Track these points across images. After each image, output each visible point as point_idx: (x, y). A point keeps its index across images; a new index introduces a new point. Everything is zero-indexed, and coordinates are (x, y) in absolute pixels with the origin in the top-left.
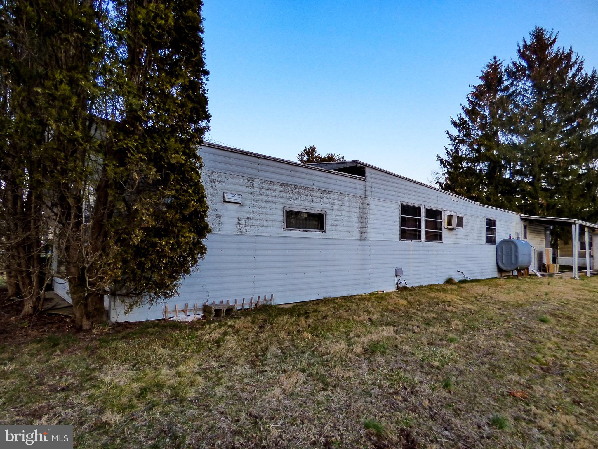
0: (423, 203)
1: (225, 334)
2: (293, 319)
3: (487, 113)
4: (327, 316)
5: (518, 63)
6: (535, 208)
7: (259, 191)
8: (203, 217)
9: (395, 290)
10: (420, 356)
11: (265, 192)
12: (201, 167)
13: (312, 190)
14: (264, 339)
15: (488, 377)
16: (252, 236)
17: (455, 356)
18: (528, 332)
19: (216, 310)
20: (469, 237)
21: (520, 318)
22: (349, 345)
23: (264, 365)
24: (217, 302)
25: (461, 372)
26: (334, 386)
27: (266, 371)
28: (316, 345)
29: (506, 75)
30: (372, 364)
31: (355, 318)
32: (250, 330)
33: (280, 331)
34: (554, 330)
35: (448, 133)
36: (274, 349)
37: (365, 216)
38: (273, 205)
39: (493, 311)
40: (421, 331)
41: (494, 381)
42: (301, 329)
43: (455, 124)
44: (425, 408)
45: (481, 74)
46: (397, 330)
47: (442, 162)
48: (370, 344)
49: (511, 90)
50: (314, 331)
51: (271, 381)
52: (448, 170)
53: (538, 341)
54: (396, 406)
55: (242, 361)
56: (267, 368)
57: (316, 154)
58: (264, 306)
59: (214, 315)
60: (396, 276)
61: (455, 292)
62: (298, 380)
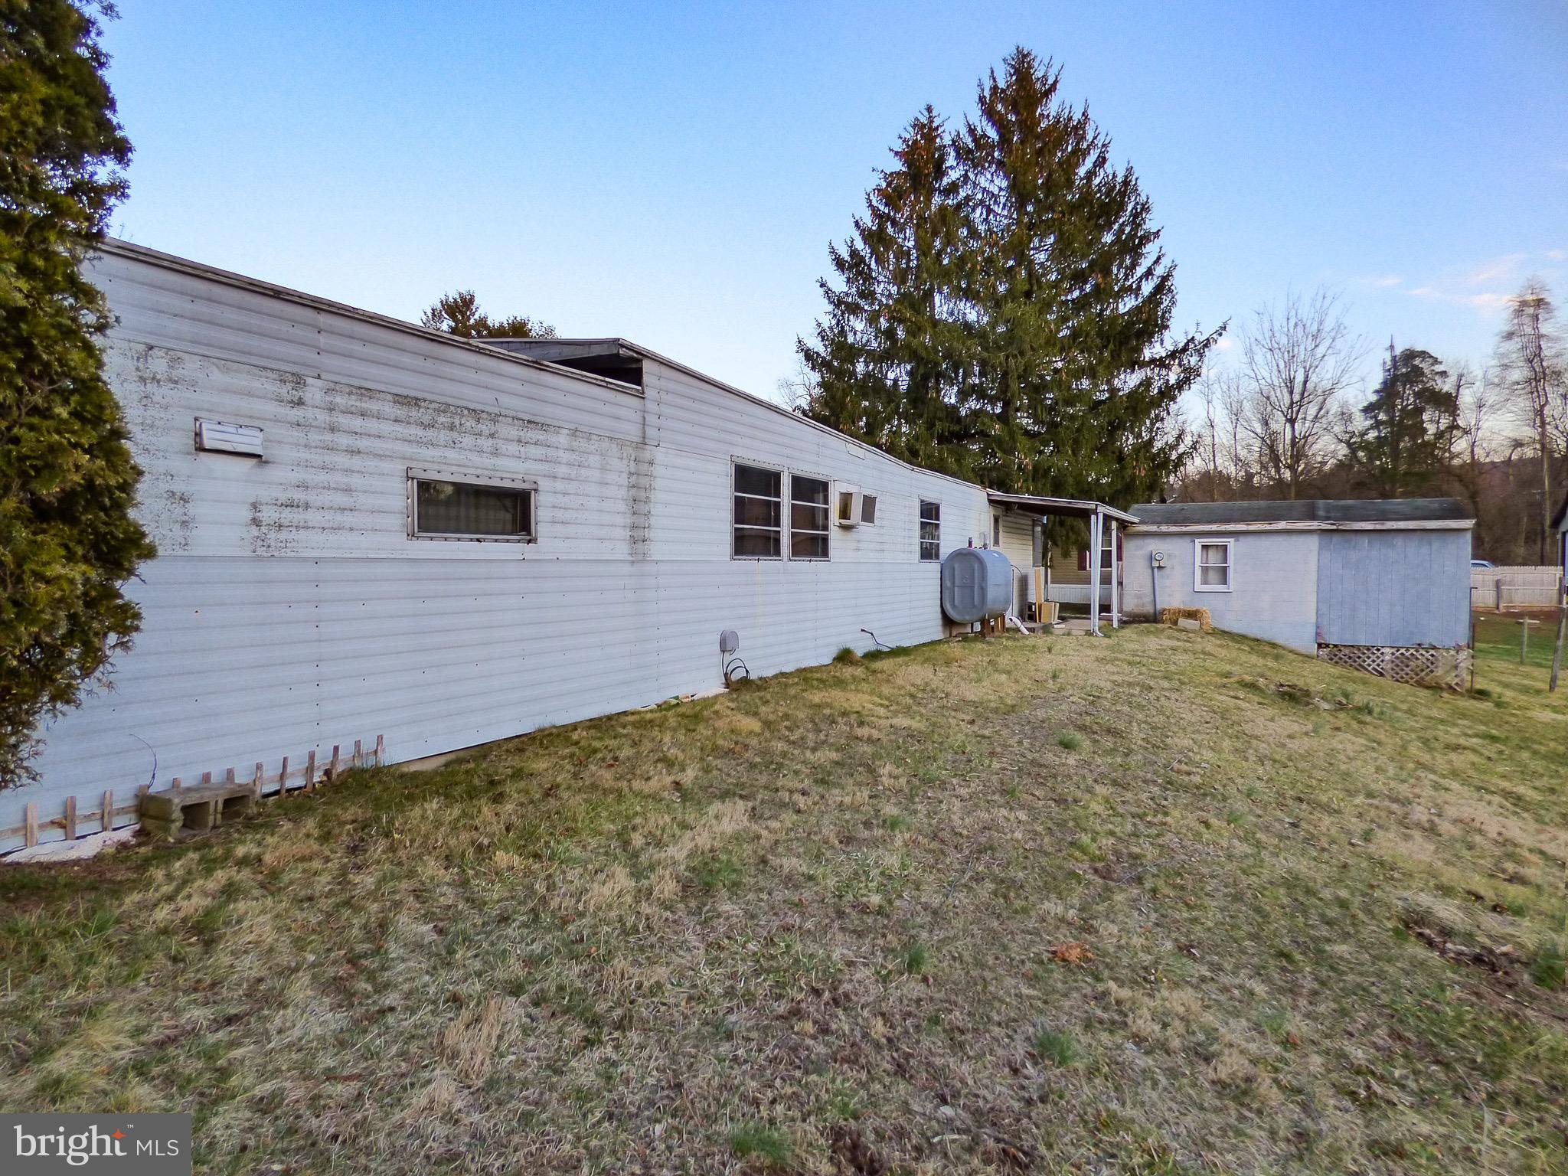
0: (786, 462)
1: (230, 892)
2: (456, 812)
3: (911, 244)
4: (555, 787)
5: (979, 129)
6: (1008, 475)
7: (322, 417)
8: (119, 506)
9: (722, 690)
10: (831, 882)
11: (344, 420)
12: (101, 328)
13: (495, 418)
14: (370, 893)
15: (999, 916)
16: (305, 559)
17: (911, 869)
18: (1045, 778)
19: (186, 809)
20: (886, 546)
21: (1020, 743)
22: (637, 875)
23: (382, 988)
24: (189, 778)
25: (935, 913)
26: (619, 1026)
27: (392, 1009)
28: (540, 887)
29: (953, 154)
30: (714, 929)
31: (637, 785)
32: (316, 864)
33: (420, 856)
34: (1093, 767)
35: (822, 285)
36: (410, 925)
37: (642, 495)
38: (372, 464)
39: (960, 730)
40: (815, 804)
41: (1012, 925)
42: (486, 842)
43: (840, 263)
44: (878, 1046)
45: (899, 146)
46: (754, 809)
47: (809, 356)
48: (695, 863)
49: (962, 194)
50: (525, 841)
51: (413, 1048)
52: (823, 377)
53: (1070, 799)
54: (804, 1054)
55: (300, 989)
56: (391, 999)
57: (477, 316)
58: (353, 773)
59: (179, 824)
60: (723, 651)
61: (865, 686)
62: (505, 1024)
